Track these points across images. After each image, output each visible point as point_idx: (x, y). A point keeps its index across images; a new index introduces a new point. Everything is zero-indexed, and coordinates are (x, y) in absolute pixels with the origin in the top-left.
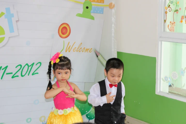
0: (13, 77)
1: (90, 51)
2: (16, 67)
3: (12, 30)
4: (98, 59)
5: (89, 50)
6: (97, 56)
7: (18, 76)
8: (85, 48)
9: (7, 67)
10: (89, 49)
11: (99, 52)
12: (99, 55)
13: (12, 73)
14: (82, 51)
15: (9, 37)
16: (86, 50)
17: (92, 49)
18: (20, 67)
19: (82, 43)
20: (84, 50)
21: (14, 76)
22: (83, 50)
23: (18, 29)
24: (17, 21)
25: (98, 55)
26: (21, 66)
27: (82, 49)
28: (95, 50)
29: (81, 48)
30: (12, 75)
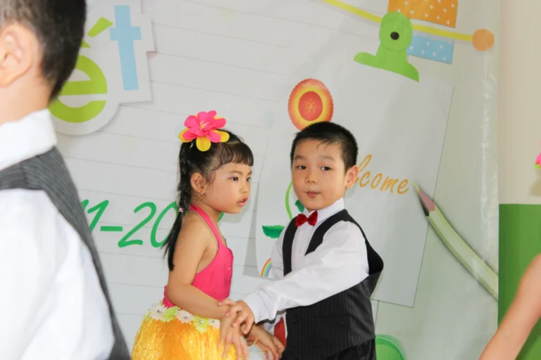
0: (122, 243)
1: (401, 190)
2: (137, 210)
3: (130, 81)
4: (430, 224)
5: (397, 184)
6: (427, 213)
7: (140, 242)
8: (381, 175)
9: (104, 205)
10: (397, 180)
11: (432, 196)
12: (433, 209)
13: (119, 229)
14: (369, 184)
15: (121, 105)
16: (385, 183)
17: (406, 181)
18: (148, 210)
19: (370, 156)
20: (379, 182)
21: (128, 240)
22: (373, 182)
23: (150, 81)
24: (150, 54)
25: (427, 206)
26: (152, 206)
27: (371, 179)
28: (418, 189)
29: (369, 173)
30: (120, 235)
